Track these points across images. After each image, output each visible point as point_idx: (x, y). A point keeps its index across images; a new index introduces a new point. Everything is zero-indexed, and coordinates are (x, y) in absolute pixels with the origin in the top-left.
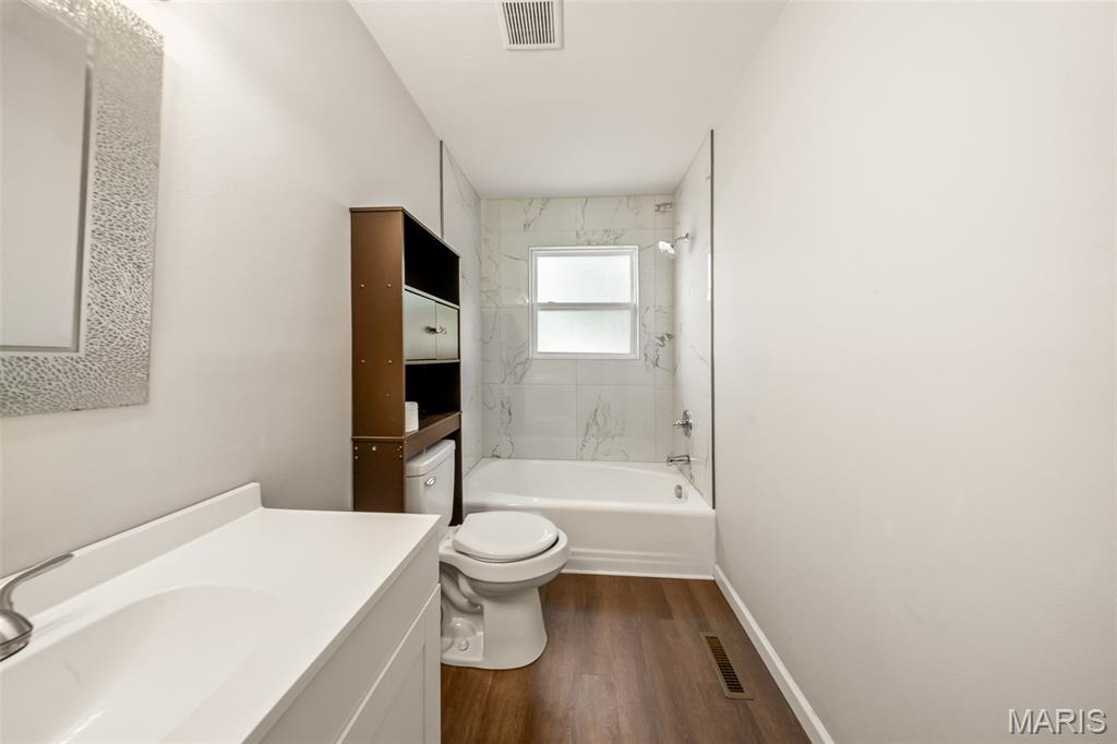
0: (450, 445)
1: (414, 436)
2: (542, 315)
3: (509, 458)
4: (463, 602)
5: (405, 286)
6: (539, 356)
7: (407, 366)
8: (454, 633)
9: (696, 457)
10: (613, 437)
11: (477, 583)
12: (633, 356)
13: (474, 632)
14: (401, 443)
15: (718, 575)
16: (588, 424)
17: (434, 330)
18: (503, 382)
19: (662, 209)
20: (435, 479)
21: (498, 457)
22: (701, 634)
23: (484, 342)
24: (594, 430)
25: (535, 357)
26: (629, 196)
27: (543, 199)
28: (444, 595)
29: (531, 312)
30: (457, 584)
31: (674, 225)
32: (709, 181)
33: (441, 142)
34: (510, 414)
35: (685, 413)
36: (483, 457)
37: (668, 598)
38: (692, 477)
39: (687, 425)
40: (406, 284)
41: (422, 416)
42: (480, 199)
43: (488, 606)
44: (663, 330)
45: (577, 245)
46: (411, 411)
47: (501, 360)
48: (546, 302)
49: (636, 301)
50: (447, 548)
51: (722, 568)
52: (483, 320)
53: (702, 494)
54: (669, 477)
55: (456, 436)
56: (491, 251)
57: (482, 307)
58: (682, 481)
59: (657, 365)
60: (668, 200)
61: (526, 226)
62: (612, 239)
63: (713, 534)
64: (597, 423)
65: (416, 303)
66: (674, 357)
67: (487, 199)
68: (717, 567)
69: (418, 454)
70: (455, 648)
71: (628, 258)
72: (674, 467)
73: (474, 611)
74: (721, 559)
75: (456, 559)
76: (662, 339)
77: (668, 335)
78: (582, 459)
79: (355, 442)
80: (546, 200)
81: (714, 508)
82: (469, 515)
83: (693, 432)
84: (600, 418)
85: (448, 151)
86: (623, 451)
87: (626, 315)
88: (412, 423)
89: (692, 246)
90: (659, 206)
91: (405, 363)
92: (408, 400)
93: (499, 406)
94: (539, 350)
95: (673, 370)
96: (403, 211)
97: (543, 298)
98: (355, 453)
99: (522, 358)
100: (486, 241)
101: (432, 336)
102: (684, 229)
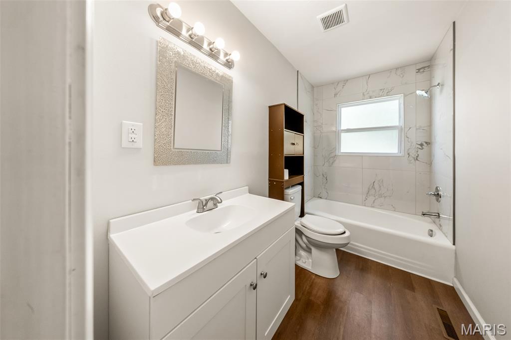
0: (300, 187)
1: (287, 181)
2: (343, 135)
3: (326, 199)
4: (304, 246)
5: (285, 130)
6: (341, 154)
7: (285, 157)
8: (301, 256)
9: (443, 215)
10: (385, 197)
11: (309, 239)
12: (400, 155)
13: (308, 259)
14: (283, 182)
15: (456, 284)
16: (369, 189)
17: (294, 144)
18: (323, 165)
19: (421, 70)
20: (294, 197)
21: (321, 198)
22: (434, 305)
23: (315, 147)
24: (372, 192)
25: (339, 154)
26: (397, 69)
27: (344, 81)
28: (296, 240)
29: (337, 134)
30: (302, 238)
31: (431, 78)
32: (452, 52)
33: (298, 71)
34: (327, 180)
35: (437, 188)
36: (314, 197)
37: (413, 283)
38: (440, 226)
39: (438, 196)
40: (285, 128)
41: (290, 175)
42: (315, 88)
43: (314, 250)
44: (422, 140)
45: (363, 100)
46: (286, 172)
47: (323, 156)
48: (346, 128)
49: (402, 124)
50: (298, 223)
51: (459, 281)
52: (314, 138)
53: (446, 237)
54: (426, 224)
55: (302, 184)
56: (318, 109)
57: (314, 133)
58: (434, 228)
59: (417, 159)
60: (426, 65)
61: (335, 95)
62: (386, 93)
63: (453, 259)
64: (375, 189)
65: (288, 135)
66: (430, 155)
67: (318, 87)
68: (455, 280)
69: (288, 188)
70: (301, 261)
71: (397, 101)
72: (427, 218)
73: (309, 251)
74: (458, 274)
75: (301, 228)
76: (421, 145)
77: (426, 143)
78: (365, 206)
79: (269, 180)
80: (346, 81)
81: (454, 244)
82: (307, 215)
83: (442, 199)
84: (376, 186)
85: (301, 74)
86: (392, 205)
87: (395, 133)
88: (286, 177)
89: (441, 91)
90: (419, 70)
91: (284, 155)
92: (285, 168)
93: (321, 176)
94: (342, 151)
95: (430, 163)
96: (284, 104)
97: (343, 127)
98: (269, 184)
99: (333, 155)
100: (317, 105)
101: (293, 146)
102: (437, 80)
